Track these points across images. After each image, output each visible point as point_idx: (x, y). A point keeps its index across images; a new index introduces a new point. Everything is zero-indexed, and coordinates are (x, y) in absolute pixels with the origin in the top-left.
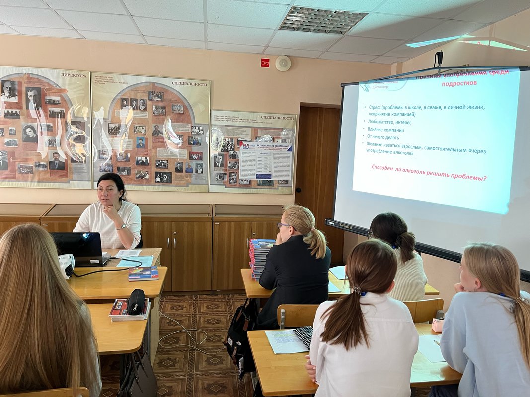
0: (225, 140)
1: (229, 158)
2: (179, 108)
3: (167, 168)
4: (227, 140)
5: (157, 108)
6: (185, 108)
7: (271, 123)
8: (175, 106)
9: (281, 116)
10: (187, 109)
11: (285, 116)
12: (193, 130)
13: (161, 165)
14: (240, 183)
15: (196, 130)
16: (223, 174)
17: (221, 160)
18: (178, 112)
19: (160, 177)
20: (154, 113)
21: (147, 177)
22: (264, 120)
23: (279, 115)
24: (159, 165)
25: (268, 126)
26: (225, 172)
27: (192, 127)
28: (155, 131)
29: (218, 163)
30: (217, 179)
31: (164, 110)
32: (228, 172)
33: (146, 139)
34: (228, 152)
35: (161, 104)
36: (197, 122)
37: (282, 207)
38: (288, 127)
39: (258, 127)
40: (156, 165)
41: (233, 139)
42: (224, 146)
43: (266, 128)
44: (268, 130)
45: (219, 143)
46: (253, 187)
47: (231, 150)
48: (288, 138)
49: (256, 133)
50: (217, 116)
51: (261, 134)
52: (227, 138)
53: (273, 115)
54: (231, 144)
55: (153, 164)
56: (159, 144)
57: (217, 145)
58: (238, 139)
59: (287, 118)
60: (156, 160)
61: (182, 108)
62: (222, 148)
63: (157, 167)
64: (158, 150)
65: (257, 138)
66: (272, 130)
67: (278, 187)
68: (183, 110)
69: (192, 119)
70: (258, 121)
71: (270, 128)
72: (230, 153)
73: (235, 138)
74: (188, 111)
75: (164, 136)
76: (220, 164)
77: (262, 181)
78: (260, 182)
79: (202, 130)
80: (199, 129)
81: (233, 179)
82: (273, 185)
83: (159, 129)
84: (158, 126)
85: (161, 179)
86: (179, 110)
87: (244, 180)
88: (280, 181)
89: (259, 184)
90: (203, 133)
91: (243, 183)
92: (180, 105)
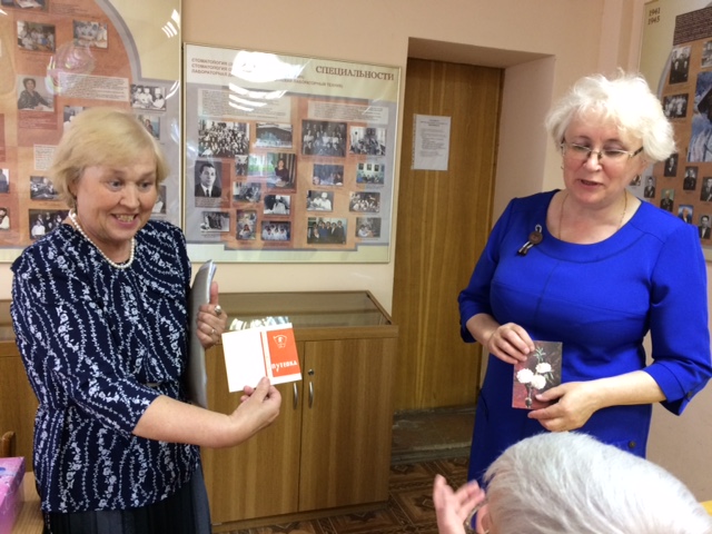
0: (224, 125)
1: (233, 172)
2: (94, 32)
4: (230, 125)
5: (29, 29)
6: (112, 33)
7: (340, 86)
8: (83, 25)
9: (365, 69)
10: (117, 35)
11: (375, 69)
12: (138, 96)
13: (48, 192)
14: (263, 239)
15: (145, 97)
16: (218, 214)
17: (213, 179)
18: (91, 43)
19: (45, 224)
20: (20, 42)
21: (5, 223)
22: (324, 78)
23: (359, 67)
24: (41, 191)
25: (335, 92)
26: (225, 210)
27: (133, 89)
28: (25, 94)
29: (207, 186)
30: (204, 228)
31: (51, 37)
32: (232, 211)
34: (233, 157)
35: (41, 19)
36: (146, 73)
37: (368, 295)
38: (382, 97)
39: (309, 96)
40: (32, 192)
41: (245, 125)
42: (221, 142)
43: (327, 98)
44: (331, 104)
45: (206, 134)
46: (295, 246)
47: (239, 153)
48: (381, 126)
49: (304, 110)
50: (202, 61)
51: (315, 113)
52: (230, 120)
53: (344, 66)
54: (239, 135)
55: (23, 186)
56: (38, 132)
57: (203, 140)
58: (257, 125)
59: (377, 75)
60: (32, 178)
61: (104, 34)
62: (215, 147)
63: (33, 195)
64: (36, 148)
65: (305, 122)
66: (342, 104)
67: (357, 245)
68: (106, 38)
69: (133, 64)
70: (309, 79)
71: (337, 99)
72: (236, 161)
73: (251, 122)
74: (120, 41)
75: (52, 110)
76: (210, 189)
77: (319, 232)
78: (312, 234)
79: (161, 97)
80: (152, 93)
81: (246, 228)
82: (345, 241)
83: (37, 90)
84: (34, 82)
85: (47, 229)
86: (96, 39)
87: (273, 231)
88: (361, 232)
89: (311, 240)
90: (164, 106)
91: (270, 237)
92: (97, 24)
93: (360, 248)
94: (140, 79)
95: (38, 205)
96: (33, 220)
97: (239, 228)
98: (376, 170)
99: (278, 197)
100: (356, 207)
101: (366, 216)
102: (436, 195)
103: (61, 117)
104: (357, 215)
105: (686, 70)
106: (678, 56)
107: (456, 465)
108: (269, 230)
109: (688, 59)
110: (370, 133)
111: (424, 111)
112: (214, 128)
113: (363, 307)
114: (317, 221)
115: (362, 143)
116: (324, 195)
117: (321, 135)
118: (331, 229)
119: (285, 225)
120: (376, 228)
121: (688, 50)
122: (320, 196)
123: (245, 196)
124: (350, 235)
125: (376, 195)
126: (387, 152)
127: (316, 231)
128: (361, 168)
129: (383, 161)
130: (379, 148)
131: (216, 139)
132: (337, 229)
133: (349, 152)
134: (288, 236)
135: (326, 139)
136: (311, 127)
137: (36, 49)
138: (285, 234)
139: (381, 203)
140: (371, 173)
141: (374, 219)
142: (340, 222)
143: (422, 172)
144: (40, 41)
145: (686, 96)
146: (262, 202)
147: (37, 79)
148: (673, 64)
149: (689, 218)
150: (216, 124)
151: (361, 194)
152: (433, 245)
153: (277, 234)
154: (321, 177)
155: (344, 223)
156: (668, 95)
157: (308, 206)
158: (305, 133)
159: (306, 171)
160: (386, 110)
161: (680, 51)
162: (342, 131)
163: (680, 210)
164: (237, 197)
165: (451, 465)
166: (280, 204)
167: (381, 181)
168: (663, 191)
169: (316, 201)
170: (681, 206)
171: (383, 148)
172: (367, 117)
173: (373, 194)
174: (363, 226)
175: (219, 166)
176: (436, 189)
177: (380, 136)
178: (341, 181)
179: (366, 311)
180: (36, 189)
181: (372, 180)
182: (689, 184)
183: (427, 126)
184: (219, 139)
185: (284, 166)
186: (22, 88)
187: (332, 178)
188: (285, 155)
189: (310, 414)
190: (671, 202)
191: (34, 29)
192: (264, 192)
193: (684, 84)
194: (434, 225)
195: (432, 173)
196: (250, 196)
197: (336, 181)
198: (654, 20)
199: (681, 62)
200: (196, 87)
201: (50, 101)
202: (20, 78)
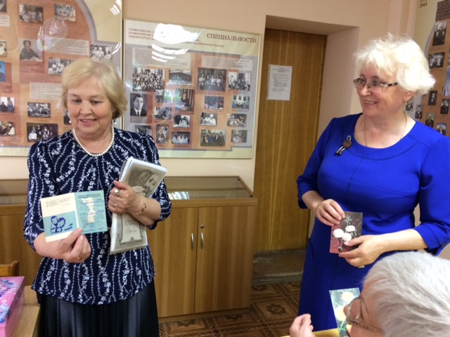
0: (149, 71)
1: (154, 100)
2: (67, 12)
3: (49, 117)
4: (152, 71)
5: (27, 9)
6: (79, 12)
7: (222, 46)
8: (60, 7)
9: (238, 35)
10: (82, 13)
11: (244, 36)
12: (95, 52)
13: (39, 112)
14: (172, 143)
15: (99, 53)
16: (145, 127)
17: (141, 105)
18: (66, 18)
19: (37, 132)
20: (21, 17)
21: (12, 132)
22: (212, 41)
23: (234, 34)
24: (34, 112)
25: (218, 50)
26: (149, 125)
27: (92, 47)
28: (25, 51)
29: (138, 109)
31: (40, 15)
32: (154, 125)
33: (8, 65)
34: (154, 91)
35: (34, 3)
36: (100, 38)
37: (239, 179)
38: (248, 54)
39: (202, 52)
40: (29, 112)
41: (162, 70)
42: (147, 81)
43: (214, 54)
44: (216, 57)
45: (138, 76)
46: (193, 148)
47: (158, 89)
48: (248, 72)
49: (199, 61)
50: (135, 30)
51: (206, 63)
52: (153, 68)
53: (225, 33)
54: (158, 77)
55: (23, 109)
56: (33, 74)
57: (135, 80)
58: (170, 71)
59: (246, 40)
60: (29, 103)
61: (74, 13)
62: (143, 85)
63: (29, 114)
64: (31, 85)
65: (200, 69)
66: (223, 58)
67: (232, 147)
68: (75, 15)
69: (91, 32)
70: (203, 42)
71: (220, 54)
72: (156, 94)
73: (165, 69)
74: (83, 17)
75: (41, 61)
76: (140, 111)
77: (208, 139)
78: (204, 140)
79: (109, 53)
80: (104, 50)
81: (162, 136)
82: (224, 144)
83: (31, 48)
84: (30, 43)
85: (38, 136)
86: (68, 16)
87: (179, 138)
88: (234, 139)
89: (203, 144)
90: (111, 58)
91: (177, 142)
92: (69, 6)
93: (234, 149)
94: (96, 41)
95: (32, 120)
96: (29, 130)
97: (158, 135)
98: (245, 100)
99: (182, 117)
100: (231, 123)
101: (238, 129)
102: (282, 116)
103: (47, 65)
104: (232, 128)
105: (444, 37)
106: (439, 28)
107: (293, 286)
108: (176, 137)
109: (445, 30)
110: (241, 76)
111: (275, 63)
112: (142, 73)
113: (235, 186)
114: (207, 132)
115: (235, 82)
116: (212, 116)
117: (210, 77)
118: (215, 137)
119: (187, 134)
120: (244, 136)
121: (445, 24)
122: (209, 116)
123: (161, 116)
124: (228, 141)
125: (244, 116)
126: (251, 89)
127: (206, 138)
128: (235, 98)
129: (249, 94)
130: (246, 86)
131: (144, 79)
132: (219, 137)
133: (227, 88)
134: (189, 141)
135: (213, 80)
136: (204, 73)
137: (31, 22)
138: (187, 139)
139: (247, 121)
140: (241, 102)
141: (243, 131)
142: (221, 133)
143: (274, 102)
144: (34, 17)
145: (443, 54)
146: (173, 120)
147: (32, 41)
148: (435, 33)
149: (444, 132)
150: (144, 70)
151: (235, 115)
152: (280, 147)
153: (182, 140)
154: (209, 104)
155: (224, 133)
156: (432, 53)
157: (201, 123)
158: (200, 76)
159: (200, 100)
160: (251, 62)
161: (440, 25)
162: (223, 75)
163: (438, 127)
164: (157, 116)
165: (290, 286)
166: (184, 121)
167: (248, 107)
168: (427, 114)
169: (206, 119)
170: (438, 124)
171: (249, 86)
172: (238, 66)
173: (243, 115)
174: (236, 135)
175: (145, 97)
176: (282, 112)
177: (247, 78)
178: (222, 107)
179: (238, 189)
180: (31, 110)
181: (242, 106)
182: (444, 110)
183: (277, 72)
184: (146, 79)
185: (186, 97)
186: (23, 47)
187: (217, 105)
188: (187, 90)
189: (201, 252)
190: (432, 122)
191: (30, 10)
192: (173, 113)
193: (442, 46)
194: (281, 135)
195: (280, 102)
196: (165, 116)
197: (219, 106)
198: (424, 5)
199: (440, 32)
200: (131, 46)
201: (40, 55)
202: (21, 40)
